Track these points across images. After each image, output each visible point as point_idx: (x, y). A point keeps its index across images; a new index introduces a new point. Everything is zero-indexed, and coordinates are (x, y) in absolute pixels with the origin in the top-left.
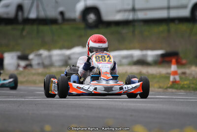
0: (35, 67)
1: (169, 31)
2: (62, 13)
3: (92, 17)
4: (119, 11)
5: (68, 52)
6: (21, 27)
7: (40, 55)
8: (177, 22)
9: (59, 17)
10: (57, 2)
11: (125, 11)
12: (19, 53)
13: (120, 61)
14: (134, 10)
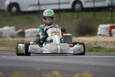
1: (59, 17)
5: (0, 30)
13: (32, 35)
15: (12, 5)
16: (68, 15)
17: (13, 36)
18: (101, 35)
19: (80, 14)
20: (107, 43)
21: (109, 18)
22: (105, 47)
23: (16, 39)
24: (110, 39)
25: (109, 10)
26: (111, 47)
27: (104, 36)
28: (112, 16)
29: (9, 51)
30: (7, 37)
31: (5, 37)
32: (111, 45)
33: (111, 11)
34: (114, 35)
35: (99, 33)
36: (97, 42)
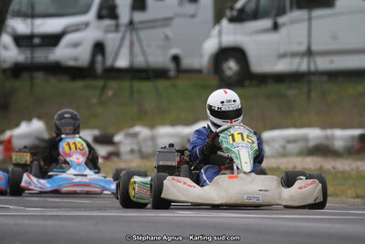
0: (126, 157)
2: (176, 59)
3: (232, 66)
4: (283, 56)
6: (100, 83)
7: (135, 135)
9: (171, 66)
10: (167, 38)
11: (294, 55)
12: (96, 132)
14: (309, 53)
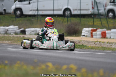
5: (7, 28)
8: (57, 16)
13: (31, 33)
15: (17, 9)
16: (60, 19)
17: (16, 34)
18: (84, 36)
19: (69, 19)
20: (88, 42)
21: (91, 23)
22: (87, 45)
23: (18, 36)
24: (91, 39)
25: (91, 17)
26: (92, 45)
27: (86, 36)
28: (93, 22)
29: (12, 44)
30: (12, 33)
31: (10, 34)
32: (92, 43)
33: (93, 18)
34: (94, 37)
35: (83, 34)
36: (81, 41)
